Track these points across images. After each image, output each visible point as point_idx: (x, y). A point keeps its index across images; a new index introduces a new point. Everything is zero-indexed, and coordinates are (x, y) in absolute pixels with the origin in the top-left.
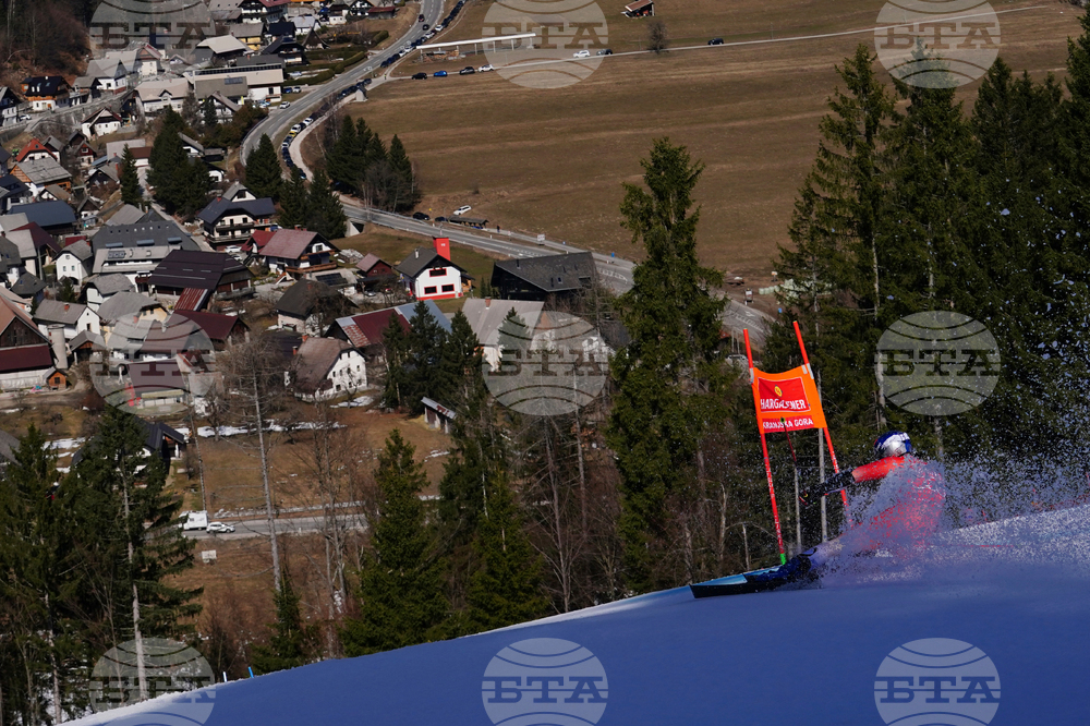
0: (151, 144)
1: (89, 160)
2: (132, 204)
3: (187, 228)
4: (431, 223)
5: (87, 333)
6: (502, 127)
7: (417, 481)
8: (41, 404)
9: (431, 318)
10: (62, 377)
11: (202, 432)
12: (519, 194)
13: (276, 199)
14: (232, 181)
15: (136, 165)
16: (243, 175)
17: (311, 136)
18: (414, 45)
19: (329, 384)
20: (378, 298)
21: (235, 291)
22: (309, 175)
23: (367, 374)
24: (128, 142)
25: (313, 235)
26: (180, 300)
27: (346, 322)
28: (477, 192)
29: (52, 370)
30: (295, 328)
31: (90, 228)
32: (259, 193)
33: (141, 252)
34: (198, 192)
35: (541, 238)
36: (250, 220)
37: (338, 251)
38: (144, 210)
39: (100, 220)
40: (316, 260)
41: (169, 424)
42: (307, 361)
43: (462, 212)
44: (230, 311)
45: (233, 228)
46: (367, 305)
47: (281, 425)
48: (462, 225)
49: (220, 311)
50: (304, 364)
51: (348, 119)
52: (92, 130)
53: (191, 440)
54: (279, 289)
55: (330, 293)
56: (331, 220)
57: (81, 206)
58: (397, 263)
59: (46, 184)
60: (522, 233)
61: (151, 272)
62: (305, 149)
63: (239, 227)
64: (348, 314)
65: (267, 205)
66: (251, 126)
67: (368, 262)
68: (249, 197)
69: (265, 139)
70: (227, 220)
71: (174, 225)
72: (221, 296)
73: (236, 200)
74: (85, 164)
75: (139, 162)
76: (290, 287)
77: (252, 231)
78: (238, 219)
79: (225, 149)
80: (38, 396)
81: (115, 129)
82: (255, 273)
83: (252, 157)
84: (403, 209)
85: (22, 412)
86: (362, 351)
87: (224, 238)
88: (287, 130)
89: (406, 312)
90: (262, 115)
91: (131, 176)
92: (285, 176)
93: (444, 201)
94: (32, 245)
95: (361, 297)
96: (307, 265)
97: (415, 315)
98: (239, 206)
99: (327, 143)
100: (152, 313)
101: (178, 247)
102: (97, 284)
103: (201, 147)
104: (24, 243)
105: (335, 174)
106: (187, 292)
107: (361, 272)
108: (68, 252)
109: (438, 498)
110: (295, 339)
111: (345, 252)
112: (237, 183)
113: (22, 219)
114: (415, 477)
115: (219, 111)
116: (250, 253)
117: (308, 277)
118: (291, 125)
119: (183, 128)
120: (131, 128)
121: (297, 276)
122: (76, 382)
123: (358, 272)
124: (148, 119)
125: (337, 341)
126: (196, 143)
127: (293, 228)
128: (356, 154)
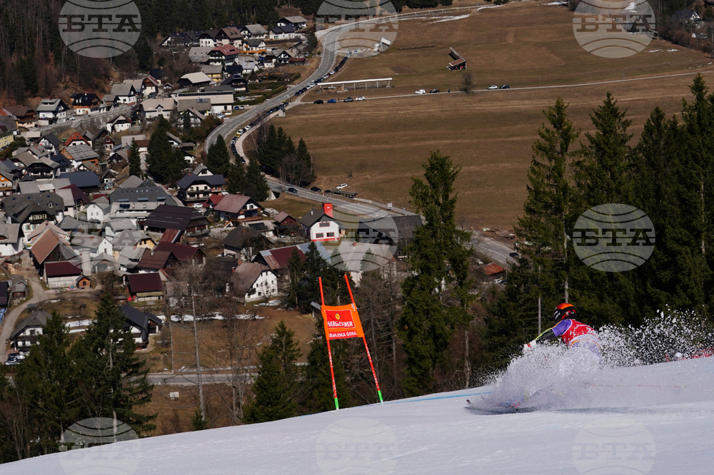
0: (149, 138)
1: (111, 147)
2: (136, 175)
3: (170, 191)
4: (322, 194)
5: (104, 254)
6: (369, 135)
7: (295, 353)
8: (74, 297)
9: (318, 253)
10: (87, 281)
11: (174, 318)
12: (378, 177)
13: (225, 175)
14: (199, 163)
15: (139, 151)
16: (206, 159)
17: (249, 137)
18: (316, 82)
19: (254, 291)
20: (286, 239)
21: (198, 232)
22: (247, 161)
23: (278, 286)
24: (135, 136)
25: (248, 198)
26: (163, 236)
27: (266, 254)
28: (351, 176)
29: (82, 277)
30: (234, 256)
31: (110, 189)
32: (215, 171)
33: (140, 205)
34: (177, 169)
35: (390, 205)
36: (209, 188)
37: (263, 209)
38: (143, 179)
39: (116, 184)
40: (249, 214)
41: (153, 313)
42: (240, 277)
43: (341, 187)
44: (194, 244)
45: (198, 192)
46: (279, 243)
47: (222, 315)
48: (341, 195)
49: (188, 244)
50: (239, 279)
51: (272, 128)
52: (113, 128)
53: (167, 323)
54: (225, 231)
55: (256, 236)
56: (259, 189)
57: (104, 175)
58: (300, 218)
59: (82, 160)
60: (378, 202)
61: (146, 218)
62: (245, 144)
63: (202, 192)
64: (268, 248)
65: (220, 179)
66: (212, 129)
67: (281, 216)
68: (209, 173)
69: (220, 138)
70: (195, 187)
71: (162, 189)
72: (189, 234)
73: (200, 175)
74: (108, 149)
75: (141, 149)
76: (232, 230)
77: (210, 195)
78: (202, 187)
79: (195, 143)
80: (72, 292)
81: (128, 128)
82: (210, 221)
83: (212, 148)
84: (304, 185)
85: (61, 302)
86: (275, 272)
87: (192, 199)
88: (235, 132)
89: (303, 248)
90: (219, 123)
91: (135, 158)
92: (232, 161)
93: (330, 180)
94: (72, 198)
95: (276, 238)
96: (243, 217)
97: (309, 250)
98: (203, 179)
99: (259, 142)
100: (145, 243)
101: (163, 203)
102: (112, 224)
103: (180, 141)
104: (67, 197)
105: (263, 161)
106: (168, 231)
107: (276, 223)
108: (94, 203)
109: (306, 364)
110: (235, 263)
111: (268, 210)
112: (202, 164)
113: (67, 182)
114: (293, 351)
115: (192, 119)
116: (208, 208)
117: (243, 225)
118: (237, 130)
119: (170, 129)
120: (137, 128)
121: (237, 224)
122: (96, 285)
123: (274, 223)
124: (148, 123)
125: (260, 265)
126: (177, 139)
127: (235, 194)
128: (276, 149)
